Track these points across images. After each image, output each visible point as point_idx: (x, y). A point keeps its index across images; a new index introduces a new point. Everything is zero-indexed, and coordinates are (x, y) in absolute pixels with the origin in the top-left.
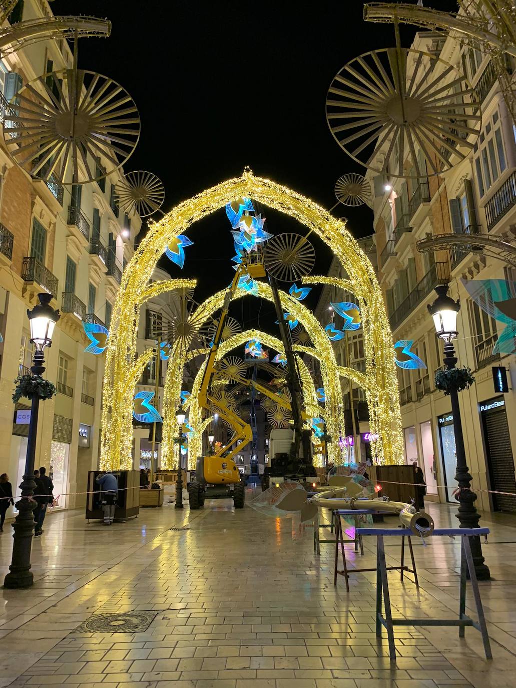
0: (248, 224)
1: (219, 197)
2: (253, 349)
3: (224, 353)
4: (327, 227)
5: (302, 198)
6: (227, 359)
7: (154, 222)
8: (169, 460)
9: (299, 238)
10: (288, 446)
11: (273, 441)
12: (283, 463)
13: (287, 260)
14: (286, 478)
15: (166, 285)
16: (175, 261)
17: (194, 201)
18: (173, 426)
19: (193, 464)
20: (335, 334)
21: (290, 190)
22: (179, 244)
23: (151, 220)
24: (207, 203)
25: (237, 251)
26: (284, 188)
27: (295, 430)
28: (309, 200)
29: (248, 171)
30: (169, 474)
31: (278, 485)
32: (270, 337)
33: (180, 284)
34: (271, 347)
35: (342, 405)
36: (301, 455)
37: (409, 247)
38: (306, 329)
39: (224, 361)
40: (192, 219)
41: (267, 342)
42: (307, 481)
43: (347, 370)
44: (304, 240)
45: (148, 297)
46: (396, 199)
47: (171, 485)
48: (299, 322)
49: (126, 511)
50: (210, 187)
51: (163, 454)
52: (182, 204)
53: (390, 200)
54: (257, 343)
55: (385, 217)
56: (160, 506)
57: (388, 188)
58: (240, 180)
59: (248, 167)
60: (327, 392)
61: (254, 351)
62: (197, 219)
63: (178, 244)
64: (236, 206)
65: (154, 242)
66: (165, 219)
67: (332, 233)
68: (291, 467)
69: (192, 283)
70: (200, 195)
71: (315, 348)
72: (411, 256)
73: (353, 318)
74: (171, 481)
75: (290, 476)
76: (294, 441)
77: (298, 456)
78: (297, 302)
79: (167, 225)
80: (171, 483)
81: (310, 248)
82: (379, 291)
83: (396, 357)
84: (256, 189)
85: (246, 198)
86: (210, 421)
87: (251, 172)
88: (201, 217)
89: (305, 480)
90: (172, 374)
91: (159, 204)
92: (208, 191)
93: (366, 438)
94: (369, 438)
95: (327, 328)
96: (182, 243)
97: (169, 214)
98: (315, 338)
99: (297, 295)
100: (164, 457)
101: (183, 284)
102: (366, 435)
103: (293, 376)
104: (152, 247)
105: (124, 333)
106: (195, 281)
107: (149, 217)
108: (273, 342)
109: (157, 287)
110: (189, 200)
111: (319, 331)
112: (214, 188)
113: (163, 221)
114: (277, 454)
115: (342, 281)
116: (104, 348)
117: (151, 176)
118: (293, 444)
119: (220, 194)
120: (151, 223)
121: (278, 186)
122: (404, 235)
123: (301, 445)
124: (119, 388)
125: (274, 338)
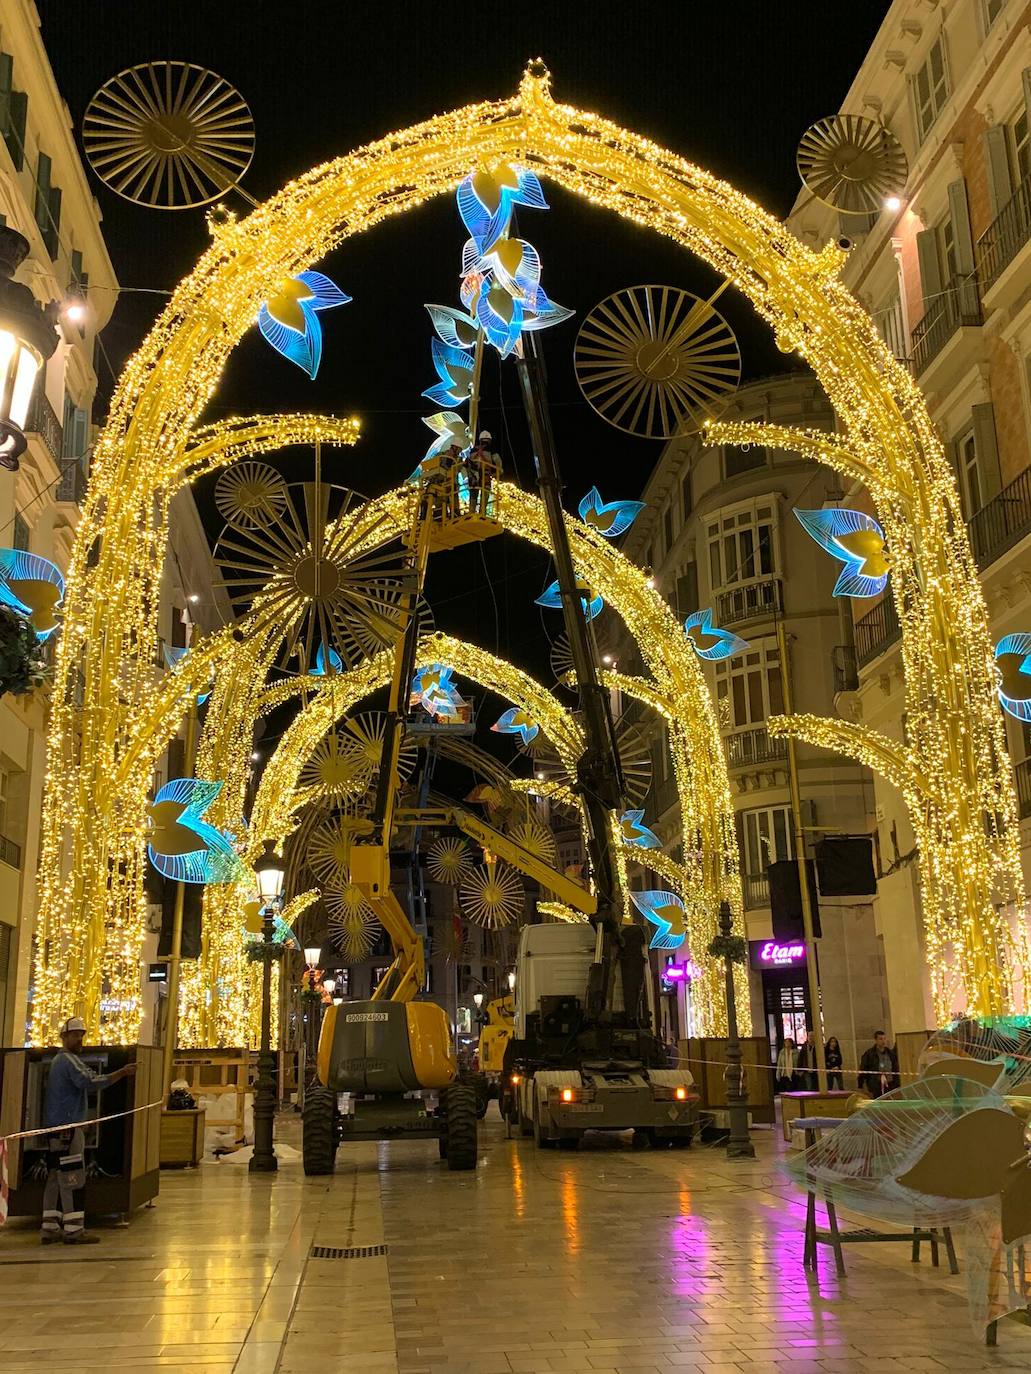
0: (510, 264)
1: (437, 154)
2: (434, 693)
3: (351, 701)
4: (783, 269)
5: (699, 175)
6: (359, 721)
7: (232, 215)
8: (204, 1019)
9: (689, 303)
10: (577, 975)
11: (532, 960)
12: (565, 1027)
13: (650, 368)
14: (584, 1071)
15: (260, 430)
16: (290, 353)
17: (356, 161)
18: (219, 912)
19: (251, 1033)
20: (712, 640)
21: (662, 151)
22: (305, 299)
23: (221, 207)
24: (397, 174)
25: (441, 371)
26: (645, 144)
27: (600, 926)
28: (725, 187)
29: (537, 72)
30: (215, 1062)
31: (568, 1095)
32: (487, 658)
33: (306, 430)
34: (491, 688)
35: (733, 852)
36: (616, 1004)
37: (976, 368)
38: (629, 622)
39: (351, 724)
40: (344, 225)
41: (480, 672)
42: (652, 1081)
43: (834, 728)
44: (704, 310)
45: (198, 467)
46: (920, 236)
47: (218, 1095)
48: (605, 602)
49: (133, 1187)
50: (406, 125)
51: (184, 999)
52: (316, 172)
53: (895, 243)
54: (443, 674)
55: (870, 296)
56: (195, 1164)
57: (892, 204)
58: (502, 110)
59: (539, 60)
60: (691, 812)
61: (438, 701)
62: (359, 224)
63: (299, 300)
64: (488, 188)
65: (222, 286)
66: (262, 214)
67: (799, 289)
68: (589, 1038)
69: (346, 430)
70: (373, 146)
71: (655, 680)
72: (980, 396)
73: (864, 560)
74: (218, 1082)
75: (602, 1065)
76: (598, 959)
77: (611, 1005)
78: (601, 542)
79: (267, 234)
80: (215, 1089)
81: (724, 334)
82: (947, 475)
83: (1001, 688)
84: (557, 139)
85: (521, 170)
86: (309, 903)
87: (545, 81)
88: (377, 217)
89: (646, 1078)
90: (220, 751)
91: (238, 170)
92: (401, 136)
93: (764, 956)
94: (774, 956)
95: (692, 621)
96: (311, 298)
97: (273, 201)
98: (653, 649)
99: (601, 521)
100: (189, 1008)
101: (318, 430)
102: (767, 947)
103: (600, 759)
104: (216, 304)
105: (122, 582)
106: (356, 423)
107: (215, 203)
108: (496, 672)
109: (231, 437)
110: (338, 162)
111: (669, 633)
112: (421, 127)
113: (251, 220)
114: (545, 1001)
115: (832, 441)
116: (49, 631)
117: (211, 81)
118: (595, 968)
119: (442, 148)
120: (220, 219)
121: (624, 135)
122: (959, 334)
123: (617, 972)
124: (104, 766)
125: (498, 662)
